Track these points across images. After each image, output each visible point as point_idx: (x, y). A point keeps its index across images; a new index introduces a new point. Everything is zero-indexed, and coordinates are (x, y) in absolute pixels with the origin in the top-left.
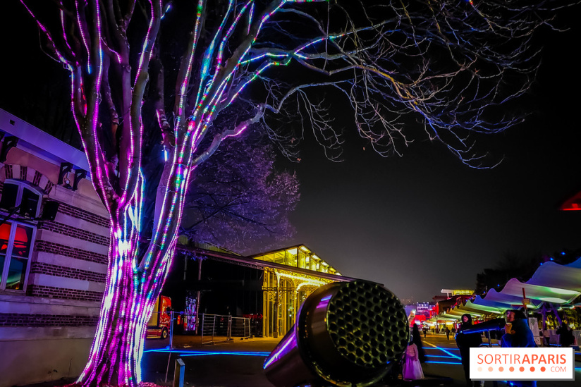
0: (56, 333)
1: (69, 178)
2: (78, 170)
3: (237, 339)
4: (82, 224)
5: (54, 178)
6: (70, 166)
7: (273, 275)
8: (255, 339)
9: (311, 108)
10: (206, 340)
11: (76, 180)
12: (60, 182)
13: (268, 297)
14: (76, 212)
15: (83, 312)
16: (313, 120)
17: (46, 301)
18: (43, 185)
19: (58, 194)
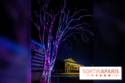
0: (34, 73)
1: (37, 48)
2: (39, 46)
3: (61, 73)
4: (39, 55)
5: (35, 47)
6: (37, 46)
7: (66, 63)
8: (64, 74)
9: (74, 36)
10: (57, 74)
11: (38, 48)
12: (36, 48)
13: (66, 67)
14: (38, 53)
15: (39, 69)
16: (75, 38)
17: (33, 68)
18: (33, 49)
19: (36, 50)
